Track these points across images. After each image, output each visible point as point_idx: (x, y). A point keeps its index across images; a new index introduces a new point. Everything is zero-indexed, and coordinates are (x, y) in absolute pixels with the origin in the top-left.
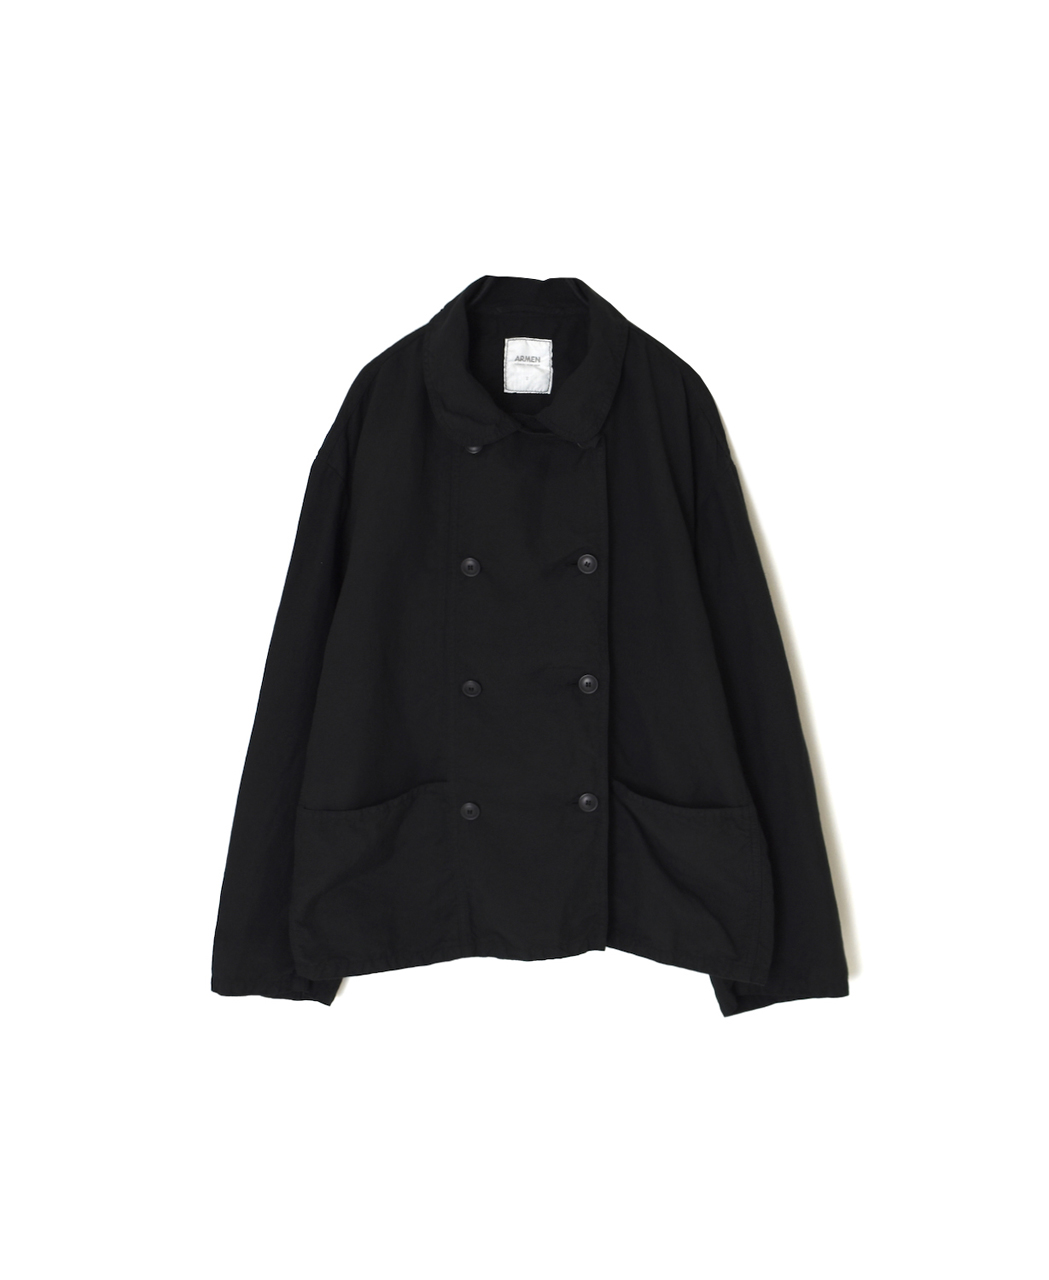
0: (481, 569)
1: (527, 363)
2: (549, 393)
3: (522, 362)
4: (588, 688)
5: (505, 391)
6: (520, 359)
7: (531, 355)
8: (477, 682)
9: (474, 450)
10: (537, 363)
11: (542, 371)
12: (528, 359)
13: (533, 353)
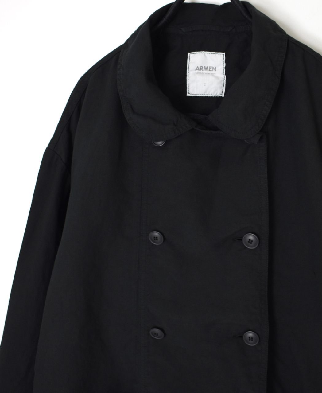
0: (164, 239)
1: (205, 72)
2: (223, 96)
3: (201, 71)
4: (251, 342)
5: (188, 95)
6: (200, 69)
7: (208, 65)
8: (161, 329)
9: (160, 143)
10: (214, 72)
11: (217, 78)
12: (206, 68)
13: (210, 64)
